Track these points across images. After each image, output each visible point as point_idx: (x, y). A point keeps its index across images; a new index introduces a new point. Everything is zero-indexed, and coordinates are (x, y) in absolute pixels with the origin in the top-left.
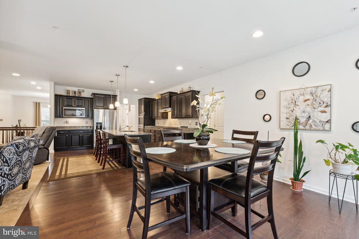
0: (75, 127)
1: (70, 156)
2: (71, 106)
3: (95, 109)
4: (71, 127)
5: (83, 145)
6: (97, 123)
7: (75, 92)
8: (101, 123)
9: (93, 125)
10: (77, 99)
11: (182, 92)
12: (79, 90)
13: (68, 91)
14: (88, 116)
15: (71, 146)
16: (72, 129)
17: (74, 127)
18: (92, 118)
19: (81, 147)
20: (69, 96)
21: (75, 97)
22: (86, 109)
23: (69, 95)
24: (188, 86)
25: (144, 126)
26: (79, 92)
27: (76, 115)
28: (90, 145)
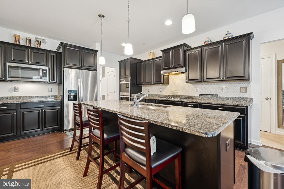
0: (31, 97)
1: (19, 161)
2: (23, 62)
3: (65, 69)
4: (24, 97)
5: (45, 127)
6: (69, 91)
7: (30, 41)
8: (76, 90)
9: (62, 94)
10: (33, 52)
11: (210, 43)
12: (36, 38)
13: (17, 38)
14: (54, 80)
15: (24, 130)
16: (25, 101)
17: (29, 97)
18: (61, 82)
19: (42, 130)
20: (19, 46)
21: (31, 48)
22: (49, 68)
23: (18, 43)
24: (226, 32)
25: (131, 95)
26: (37, 41)
27: (32, 78)
28: (58, 125)
